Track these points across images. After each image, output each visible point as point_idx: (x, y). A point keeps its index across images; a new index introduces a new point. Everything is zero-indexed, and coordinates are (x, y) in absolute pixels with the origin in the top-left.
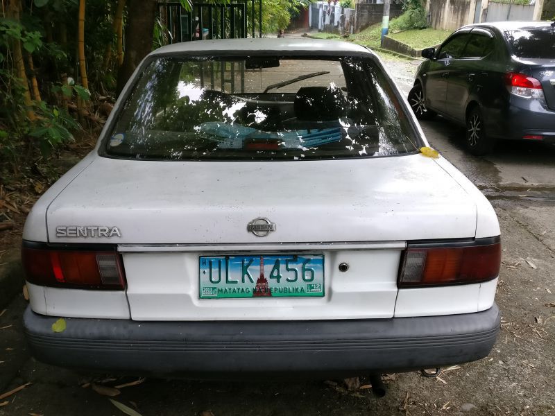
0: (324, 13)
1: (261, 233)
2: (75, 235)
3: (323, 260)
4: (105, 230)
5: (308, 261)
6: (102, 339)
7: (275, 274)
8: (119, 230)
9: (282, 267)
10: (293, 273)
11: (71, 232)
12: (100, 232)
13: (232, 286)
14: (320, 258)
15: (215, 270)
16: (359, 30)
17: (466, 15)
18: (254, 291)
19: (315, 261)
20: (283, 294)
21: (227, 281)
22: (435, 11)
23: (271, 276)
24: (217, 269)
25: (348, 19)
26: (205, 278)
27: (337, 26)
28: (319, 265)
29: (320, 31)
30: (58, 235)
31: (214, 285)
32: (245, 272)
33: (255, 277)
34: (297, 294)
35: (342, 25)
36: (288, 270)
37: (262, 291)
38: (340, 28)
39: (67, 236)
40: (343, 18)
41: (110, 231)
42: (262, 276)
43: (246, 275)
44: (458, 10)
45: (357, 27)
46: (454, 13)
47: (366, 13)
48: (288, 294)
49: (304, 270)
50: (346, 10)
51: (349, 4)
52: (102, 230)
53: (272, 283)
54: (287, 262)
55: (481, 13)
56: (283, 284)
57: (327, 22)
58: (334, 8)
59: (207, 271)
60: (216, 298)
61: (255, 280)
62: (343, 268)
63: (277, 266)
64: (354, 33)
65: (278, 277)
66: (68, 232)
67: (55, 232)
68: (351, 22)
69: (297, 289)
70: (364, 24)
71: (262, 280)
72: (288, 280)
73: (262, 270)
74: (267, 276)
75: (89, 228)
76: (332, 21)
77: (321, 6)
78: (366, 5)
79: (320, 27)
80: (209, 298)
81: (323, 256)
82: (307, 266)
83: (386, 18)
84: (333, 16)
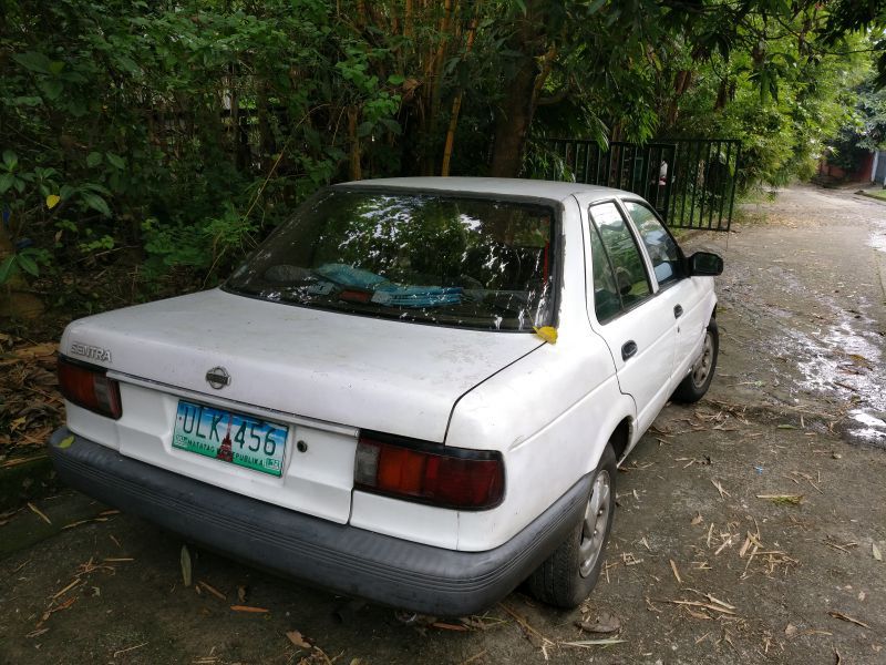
1: (217, 385)
2: (82, 353)
3: (287, 433)
5: (273, 430)
6: (87, 464)
7: (240, 438)
8: (110, 354)
9: (248, 430)
10: (256, 441)
11: (80, 349)
13: (201, 440)
14: (284, 429)
15: (189, 418)
18: (219, 451)
19: (279, 433)
20: (242, 462)
21: (197, 434)
23: (236, 439)
24: (192, 418)
26: (180, 425)
28: (282, 438)
31: (186, 435)
32: (214, 428)
33: (222, 436)
34: (255, 466)
36: (253, 436)
37: (225, 455)
39: (77, 353)
42: (228, 436)
43: (214, 432)
48: (246, 464)
49: (267, 440)
53: (235, 447)
54: (253, 427)
56: (245, 451)
59: (183, 417)
60: (186, 450)
61: (221, 441)
62: (302, 447)
63: (242, 430)
65: (242, 442)
66: (78, 348)
69: (256, 461)
71: (227, 441)
72: (250, 448)
73: (229, 430)
74: (232, 438)
80: (180, 448)
81: (288, 428)
82: (271, 435)
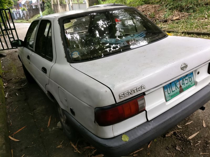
0: (16, 14)
2: (128, 95)
3: (193, 73)
4: (139, 88)
7: (183, 83)
8: (144, 86)
10: (187, 80)
11: (126, 94)
12: (138, 89)
13: (174, 93)
15: (168, 89)
16: (31, 18)
17: (66, 8)
18: (179, 91)
20: (186, 89)
21: (172, 91)
22: (56, 8)
23: (182, 84)
24: (169, 88)
25: (26, 14)
26: (166, 93)
27: (23, 17)
28: (192, 75)
29: (16, 20)
30: (121, 98)
31: (169, 95)
32: (176, 86)
35: (24, 17)
37: (181, 91)
38: (24, 18)
39: (125, 97)
40: (24, 14)
41: (141, 87)
42: (180, 85)
43: (176, 87)
44: (63, 7)
45: (30, 17)
46: (62, 8)
47: (32, 12)
49: (189, 78)
50: (24, 11)
51: (24, 9)
52: (138, 88)
53: (183, 86)
54: (185, 77)
55: (71, 7)
56: (186, 85)
57: (18, 16)
58: (19, 11)
59: (166, 90)
60: (171, 99)
61: (179, 87)
62: (198, 73)
63: (183, 80)
64: (30, 19)
66: (125, 95)
67: (119, 97)
68: (27, 15)
69: (189, 86)
70: (32, 15)
72: (186, 83)
73: (180, 83)
75: (133, 89)
76: (20, 16)
77: (14, 11)
78: (31, 9)
79: (16, 19)
80: (169, 100)
82: (190, 76)
83: (41, 12)
84: (20, 14)
